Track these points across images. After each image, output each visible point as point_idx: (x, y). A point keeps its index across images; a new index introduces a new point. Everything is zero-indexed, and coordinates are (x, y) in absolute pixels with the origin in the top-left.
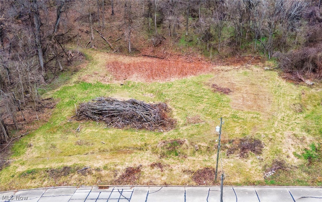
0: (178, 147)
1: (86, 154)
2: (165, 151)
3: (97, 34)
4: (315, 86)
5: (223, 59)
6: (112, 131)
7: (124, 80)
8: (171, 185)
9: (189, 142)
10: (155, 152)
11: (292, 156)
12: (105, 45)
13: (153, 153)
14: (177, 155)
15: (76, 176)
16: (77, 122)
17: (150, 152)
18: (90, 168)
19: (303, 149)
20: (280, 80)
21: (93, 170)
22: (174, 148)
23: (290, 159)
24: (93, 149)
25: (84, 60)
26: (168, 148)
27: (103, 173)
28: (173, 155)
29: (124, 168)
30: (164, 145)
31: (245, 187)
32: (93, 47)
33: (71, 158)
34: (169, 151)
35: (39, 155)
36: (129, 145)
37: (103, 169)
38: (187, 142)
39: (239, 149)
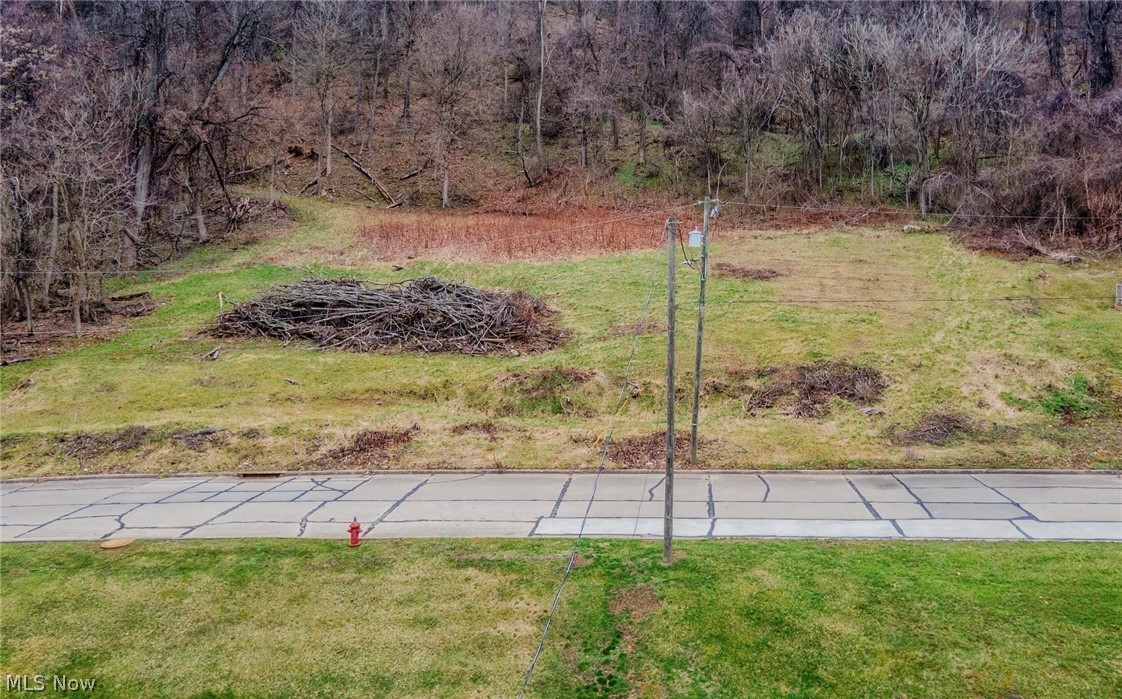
0: (565, 387)
1: (221, 406)
2: (516, 400)
3: (346, 161)
4: (1087, 265)
5: (762, 215)
6: (332, 358)
7: (409, 258)
8: (520, 469)
9: (607, 378)
10: (476, 402)
11: (999, 404)
12: (364, 188)
13: (470, 406)
14: (558, 410)
15: (165, 451)
16: (213, 340)
17: (461, 404)
18: (222, 433)
19: (1039, 388)
20: (957, 253)
21: (233, 435)
22: (551, 389)
23: (990, 411)
24: (251, 396)
25: (286, 221)
26: (528, 391)
27: (269, 442)
28: (543, 411)
29: (349, 434)
30: (514, 385)
31: (806, 473)
32: (324, 193)
33: (162, 414)
34: (531, 399)
35: (49, 407)
36: (387, 385)
37: (270, 432)
38: (601, 377)
39: (796, 392)
